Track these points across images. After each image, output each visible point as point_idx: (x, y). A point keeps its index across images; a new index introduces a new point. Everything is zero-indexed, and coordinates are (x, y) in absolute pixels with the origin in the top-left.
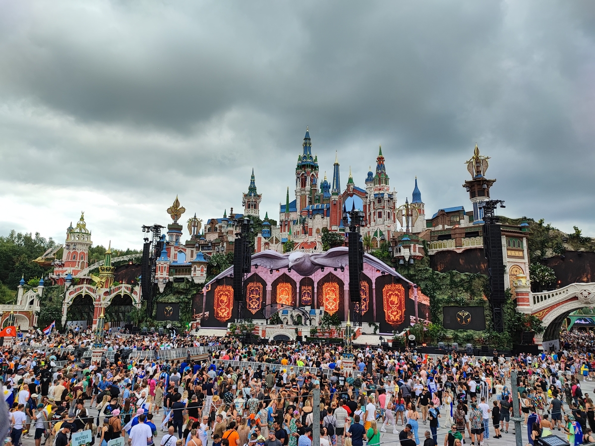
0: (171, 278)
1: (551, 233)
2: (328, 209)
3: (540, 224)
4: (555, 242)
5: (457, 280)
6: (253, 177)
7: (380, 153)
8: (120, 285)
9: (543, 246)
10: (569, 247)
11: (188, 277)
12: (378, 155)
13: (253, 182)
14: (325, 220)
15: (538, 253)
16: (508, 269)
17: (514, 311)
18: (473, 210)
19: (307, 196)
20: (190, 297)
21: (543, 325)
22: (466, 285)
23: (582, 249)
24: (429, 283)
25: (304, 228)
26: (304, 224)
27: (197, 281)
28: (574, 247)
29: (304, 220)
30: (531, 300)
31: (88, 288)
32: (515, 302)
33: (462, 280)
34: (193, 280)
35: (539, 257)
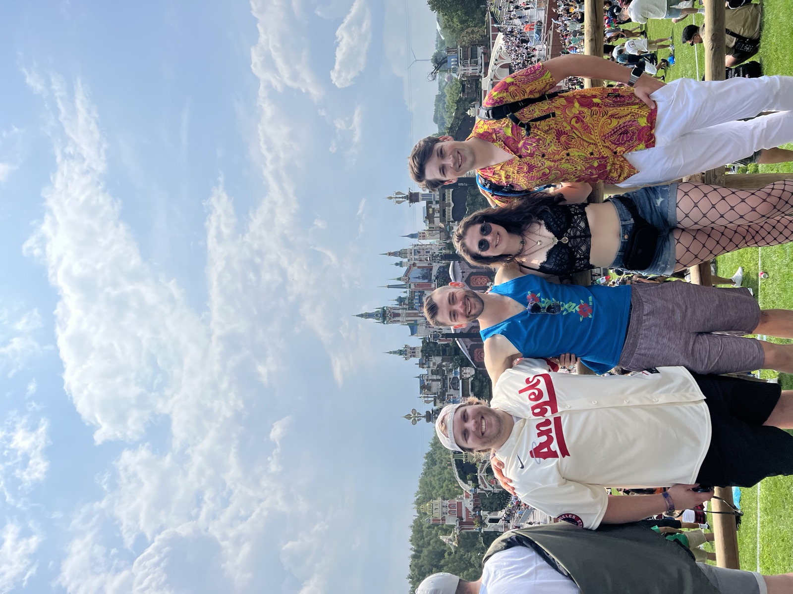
2: (419, 292)
5: (471, 202)
6: (391, 353)
7: (386, 254)
11: (470, 380)
12: (387, 256)
13: (395, 353)
18: (425, 201)
31: (481, 471)
33: (471, 200)
34: (472, 376)
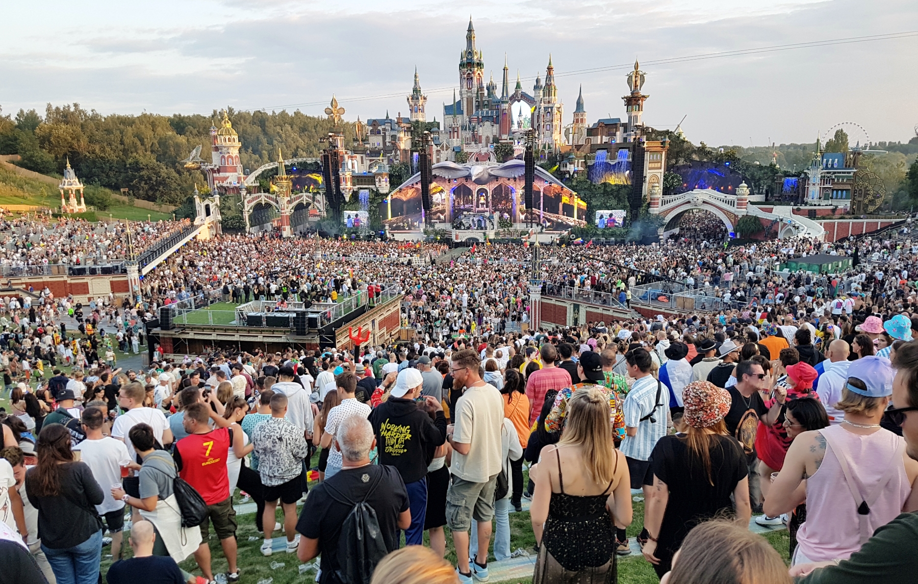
0: (355, 188)
1: (685, 145)
2: (498, 116)
3: (678, 137)
4: (687, 153)
6: (416, 76)
7: (550, 63)
8: (300, 194)
9: (677, 155)
10: (695, 157)
11: (373, 187)
12: (547, 65)
13: (416, 83)
14: (494, 128)
15: (674, 161)
16: (647, 179)
17: (647, 211)
18: (627, 122)
19: (474, 99)
20: (376, 205)
21: (665, 221)
22: (615, 194)
23: (705, 160)
24: (587, 192)
25: (473, 135)
26: (473, 131)
27: (381, 191)
28: (699, 157)
29: (474, 128)
30: (660, 204)
31: (267, 197)
32: (649, 205)
34: (377, 190)
35: (673, 165)
